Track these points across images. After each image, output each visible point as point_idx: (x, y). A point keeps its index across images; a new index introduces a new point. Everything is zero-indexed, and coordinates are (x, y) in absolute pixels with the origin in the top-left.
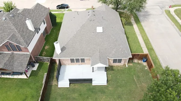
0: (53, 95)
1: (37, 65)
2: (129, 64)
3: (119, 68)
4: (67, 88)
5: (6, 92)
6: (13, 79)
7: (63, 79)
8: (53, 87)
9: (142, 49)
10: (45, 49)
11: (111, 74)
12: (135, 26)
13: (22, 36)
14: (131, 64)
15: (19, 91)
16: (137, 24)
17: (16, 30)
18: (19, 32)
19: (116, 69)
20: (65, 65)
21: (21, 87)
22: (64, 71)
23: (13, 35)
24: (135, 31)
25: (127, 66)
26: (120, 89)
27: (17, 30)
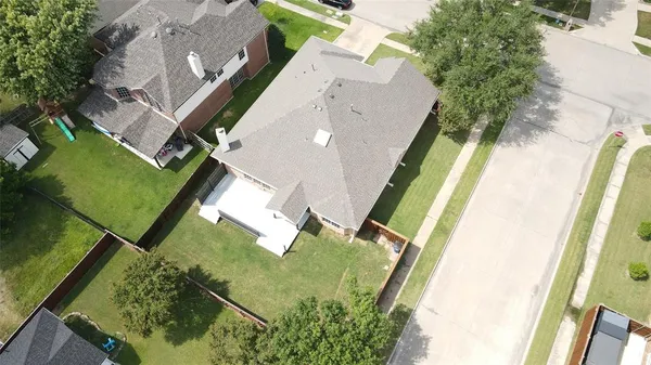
0: (183, 224)
1: (188, 149)
2: (358, 240)
3: (332, 237)
4: (212, 224)
5: (118, 178)
6: (139, 158)
7: (213, 203)
8: (191, 208)
9: (423, 218)
10: (222, 115)
11: (305, 241)
12: (469, 148)
13: (171, 85)
14: (363, 243)
15: (136, 185)
16: (480, 144)
17: (164, 69)
18: (168, 76)
19: (324, 236)
20: (234, 176)
21: (143, 181)
22: (225, 189)
23: (155, 78)
24: (452, 164)
25: (350, 242)
26: (299, 277)
27: (168, 68)
